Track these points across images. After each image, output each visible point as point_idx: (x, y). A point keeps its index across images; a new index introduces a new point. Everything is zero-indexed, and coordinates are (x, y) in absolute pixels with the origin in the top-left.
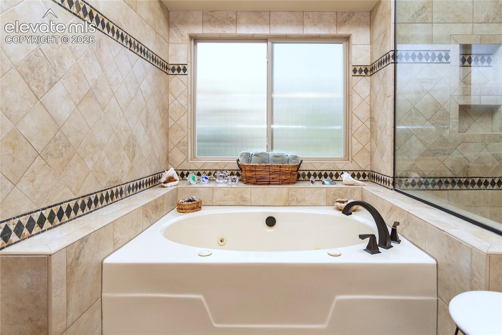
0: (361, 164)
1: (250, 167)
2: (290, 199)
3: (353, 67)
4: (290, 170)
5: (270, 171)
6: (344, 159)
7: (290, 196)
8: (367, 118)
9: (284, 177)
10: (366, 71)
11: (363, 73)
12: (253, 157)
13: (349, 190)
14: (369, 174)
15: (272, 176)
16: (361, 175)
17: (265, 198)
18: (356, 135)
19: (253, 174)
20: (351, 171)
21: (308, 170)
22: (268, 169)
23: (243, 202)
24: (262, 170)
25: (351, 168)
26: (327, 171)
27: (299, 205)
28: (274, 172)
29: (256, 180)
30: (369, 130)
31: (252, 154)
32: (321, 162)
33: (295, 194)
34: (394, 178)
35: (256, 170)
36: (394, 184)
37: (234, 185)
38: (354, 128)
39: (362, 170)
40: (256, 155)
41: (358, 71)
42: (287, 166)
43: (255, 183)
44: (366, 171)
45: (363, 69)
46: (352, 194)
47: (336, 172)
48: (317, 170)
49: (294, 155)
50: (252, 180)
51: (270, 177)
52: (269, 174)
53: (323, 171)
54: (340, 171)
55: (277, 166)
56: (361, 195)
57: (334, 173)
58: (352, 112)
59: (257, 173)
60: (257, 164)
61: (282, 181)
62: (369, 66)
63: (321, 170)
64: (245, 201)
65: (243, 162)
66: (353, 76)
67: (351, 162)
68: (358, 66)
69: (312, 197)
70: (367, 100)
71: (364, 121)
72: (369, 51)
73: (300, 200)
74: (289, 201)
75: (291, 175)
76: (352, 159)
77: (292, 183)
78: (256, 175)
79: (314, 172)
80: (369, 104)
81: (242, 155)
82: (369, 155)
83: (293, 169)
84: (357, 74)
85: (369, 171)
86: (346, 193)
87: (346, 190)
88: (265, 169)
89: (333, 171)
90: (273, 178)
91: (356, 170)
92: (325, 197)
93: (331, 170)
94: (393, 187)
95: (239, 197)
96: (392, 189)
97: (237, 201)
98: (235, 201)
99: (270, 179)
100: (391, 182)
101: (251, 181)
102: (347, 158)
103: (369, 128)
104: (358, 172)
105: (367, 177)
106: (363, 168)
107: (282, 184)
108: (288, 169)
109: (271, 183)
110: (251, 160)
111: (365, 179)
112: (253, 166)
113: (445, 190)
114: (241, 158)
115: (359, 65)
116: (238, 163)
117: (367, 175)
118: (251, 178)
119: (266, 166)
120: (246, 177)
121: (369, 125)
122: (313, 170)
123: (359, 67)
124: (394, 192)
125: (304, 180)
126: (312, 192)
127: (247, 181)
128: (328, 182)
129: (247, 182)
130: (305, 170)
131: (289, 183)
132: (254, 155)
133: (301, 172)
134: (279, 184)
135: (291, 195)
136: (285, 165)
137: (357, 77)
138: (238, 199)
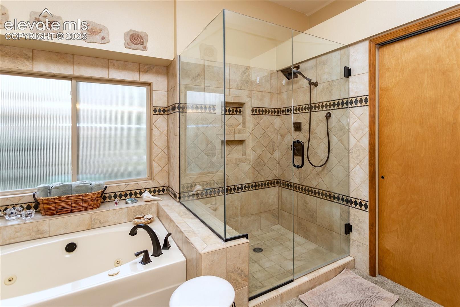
0: (160, 182)
1: (48, 200)
2: (93, 222)
3: (154, 108)
4: (93, 197)
5: (71, 201)
6: (148, 178)
7: (92, 220)
8: (165, 147)
9: (87, 204)
10: (164, 111)
11: (162, 113)
12: (53, 190)
13: (147, 206)
14: (167, 189)
15: (74, 205)
16: (161, 190)
17: (66, 226)
18: (156, 160)
19: (53, 206)
20: (153, 188)
21: (114, 192)
22: (69, 200)
23: (40, 235)
24: (62, 202)
25: (152, 186)
26: (131, 190)
27: (102, 226)
28: (76, 202)
29: (56, 211)
30: (167, 156)
31: (52, 187)
32: (126, 184)
33: (98, 218)
34: (180, 193)
35: (56, 202)
36: (180, 198)
37: (29, 220)
38: (154, 155)
39: (161, 186)
40: (56, 188)
41: (157, 111)
42: (90, 194)
43: (55, 214)
44: (165, 186)
45: (161, 110)
46: (150, 208)
47: (140, 190)
48: (122, 191)
49: (98, 184)
50: (51, 212)
51: (72, 206)
52: (70, 204)
53: (128, 191)
54: (143, 189)
55: (79, 196)
56: (157, 208)
57: (138, 191)
58: (153, 142)
59: (57, 205)
60: (57, 197)
61: (85, 208)
62: (166, 107)
63: (127, 191)
64: (42, 233)
65: (40, 196)
66: (153, 114)
67: (153, 181)
68: (157, 107)
69: (114, 218)
70: (165, 133)
71: (163, 149)
72: (167, 96)
73: (103, 221)
74: (92, 224)
75: (94, 201)
76: (154, 179)
77: (96, 207)
78: (56, 207)
79: (120, 193)
80: (167, 136)
81: (39, 190)
82: (167, 174)
83: (96, 196)
84: (157, 113)
85: (167, 186)
86: (144, 209)
87: (145, 206)
88: (66, 200)
89: (137, 190)
90: (75, 207)
91: (157, 187)
92: (127, 215)
93: (135, 189)
94: (179, 200)
95: (35, 231)
96: (178, 202)
97: (32, 235)
98: (29, 236)
99: (72, 208)
100: (178, 197)
101: (49, 213)
102: (150, 178)
103: (167, 154)
104: (158, 188)
105: (166, 191)
106: (163, 185)
107: (85, 210)
108: (91, 197)
109: (72, 211)
110: (51, 193)
111: (164, 193)
112: (52, 199)
113: (214, 196)
114: (38, 192)
115: (159, 106)
116: (35, 198)
117: (166, 189)
118: (50, 210)
119: (67, 197)
120: (44, 210)
121: (167, 152)
122: (119, 192)
123: (159, 108)
124: (179, 204)
125: (110, 201)
126: (115, 213)
127: (46, 213)
128: (131, 202)
129: (46, 215)
130: (111, 193)
131: (92, 208)
132: (54, 188)
133: (107, 195)
134: (82, 211)
135: (94, 219)
136: (87, 194)
137: (157, 115)
138: (33, 234)
